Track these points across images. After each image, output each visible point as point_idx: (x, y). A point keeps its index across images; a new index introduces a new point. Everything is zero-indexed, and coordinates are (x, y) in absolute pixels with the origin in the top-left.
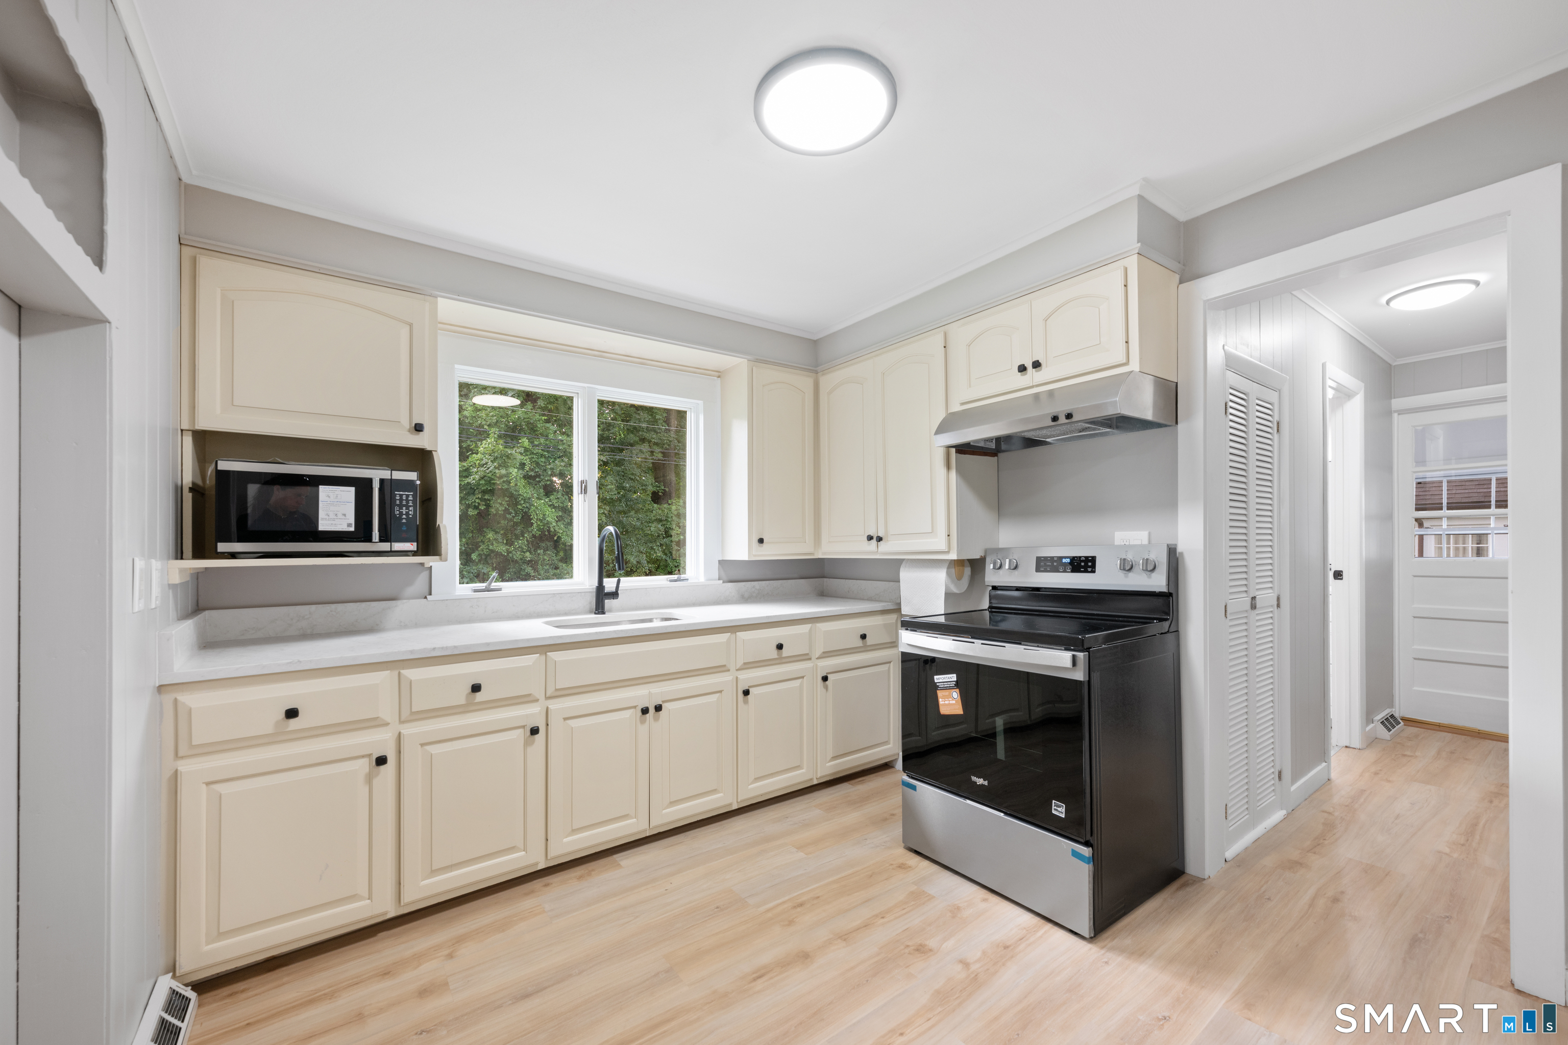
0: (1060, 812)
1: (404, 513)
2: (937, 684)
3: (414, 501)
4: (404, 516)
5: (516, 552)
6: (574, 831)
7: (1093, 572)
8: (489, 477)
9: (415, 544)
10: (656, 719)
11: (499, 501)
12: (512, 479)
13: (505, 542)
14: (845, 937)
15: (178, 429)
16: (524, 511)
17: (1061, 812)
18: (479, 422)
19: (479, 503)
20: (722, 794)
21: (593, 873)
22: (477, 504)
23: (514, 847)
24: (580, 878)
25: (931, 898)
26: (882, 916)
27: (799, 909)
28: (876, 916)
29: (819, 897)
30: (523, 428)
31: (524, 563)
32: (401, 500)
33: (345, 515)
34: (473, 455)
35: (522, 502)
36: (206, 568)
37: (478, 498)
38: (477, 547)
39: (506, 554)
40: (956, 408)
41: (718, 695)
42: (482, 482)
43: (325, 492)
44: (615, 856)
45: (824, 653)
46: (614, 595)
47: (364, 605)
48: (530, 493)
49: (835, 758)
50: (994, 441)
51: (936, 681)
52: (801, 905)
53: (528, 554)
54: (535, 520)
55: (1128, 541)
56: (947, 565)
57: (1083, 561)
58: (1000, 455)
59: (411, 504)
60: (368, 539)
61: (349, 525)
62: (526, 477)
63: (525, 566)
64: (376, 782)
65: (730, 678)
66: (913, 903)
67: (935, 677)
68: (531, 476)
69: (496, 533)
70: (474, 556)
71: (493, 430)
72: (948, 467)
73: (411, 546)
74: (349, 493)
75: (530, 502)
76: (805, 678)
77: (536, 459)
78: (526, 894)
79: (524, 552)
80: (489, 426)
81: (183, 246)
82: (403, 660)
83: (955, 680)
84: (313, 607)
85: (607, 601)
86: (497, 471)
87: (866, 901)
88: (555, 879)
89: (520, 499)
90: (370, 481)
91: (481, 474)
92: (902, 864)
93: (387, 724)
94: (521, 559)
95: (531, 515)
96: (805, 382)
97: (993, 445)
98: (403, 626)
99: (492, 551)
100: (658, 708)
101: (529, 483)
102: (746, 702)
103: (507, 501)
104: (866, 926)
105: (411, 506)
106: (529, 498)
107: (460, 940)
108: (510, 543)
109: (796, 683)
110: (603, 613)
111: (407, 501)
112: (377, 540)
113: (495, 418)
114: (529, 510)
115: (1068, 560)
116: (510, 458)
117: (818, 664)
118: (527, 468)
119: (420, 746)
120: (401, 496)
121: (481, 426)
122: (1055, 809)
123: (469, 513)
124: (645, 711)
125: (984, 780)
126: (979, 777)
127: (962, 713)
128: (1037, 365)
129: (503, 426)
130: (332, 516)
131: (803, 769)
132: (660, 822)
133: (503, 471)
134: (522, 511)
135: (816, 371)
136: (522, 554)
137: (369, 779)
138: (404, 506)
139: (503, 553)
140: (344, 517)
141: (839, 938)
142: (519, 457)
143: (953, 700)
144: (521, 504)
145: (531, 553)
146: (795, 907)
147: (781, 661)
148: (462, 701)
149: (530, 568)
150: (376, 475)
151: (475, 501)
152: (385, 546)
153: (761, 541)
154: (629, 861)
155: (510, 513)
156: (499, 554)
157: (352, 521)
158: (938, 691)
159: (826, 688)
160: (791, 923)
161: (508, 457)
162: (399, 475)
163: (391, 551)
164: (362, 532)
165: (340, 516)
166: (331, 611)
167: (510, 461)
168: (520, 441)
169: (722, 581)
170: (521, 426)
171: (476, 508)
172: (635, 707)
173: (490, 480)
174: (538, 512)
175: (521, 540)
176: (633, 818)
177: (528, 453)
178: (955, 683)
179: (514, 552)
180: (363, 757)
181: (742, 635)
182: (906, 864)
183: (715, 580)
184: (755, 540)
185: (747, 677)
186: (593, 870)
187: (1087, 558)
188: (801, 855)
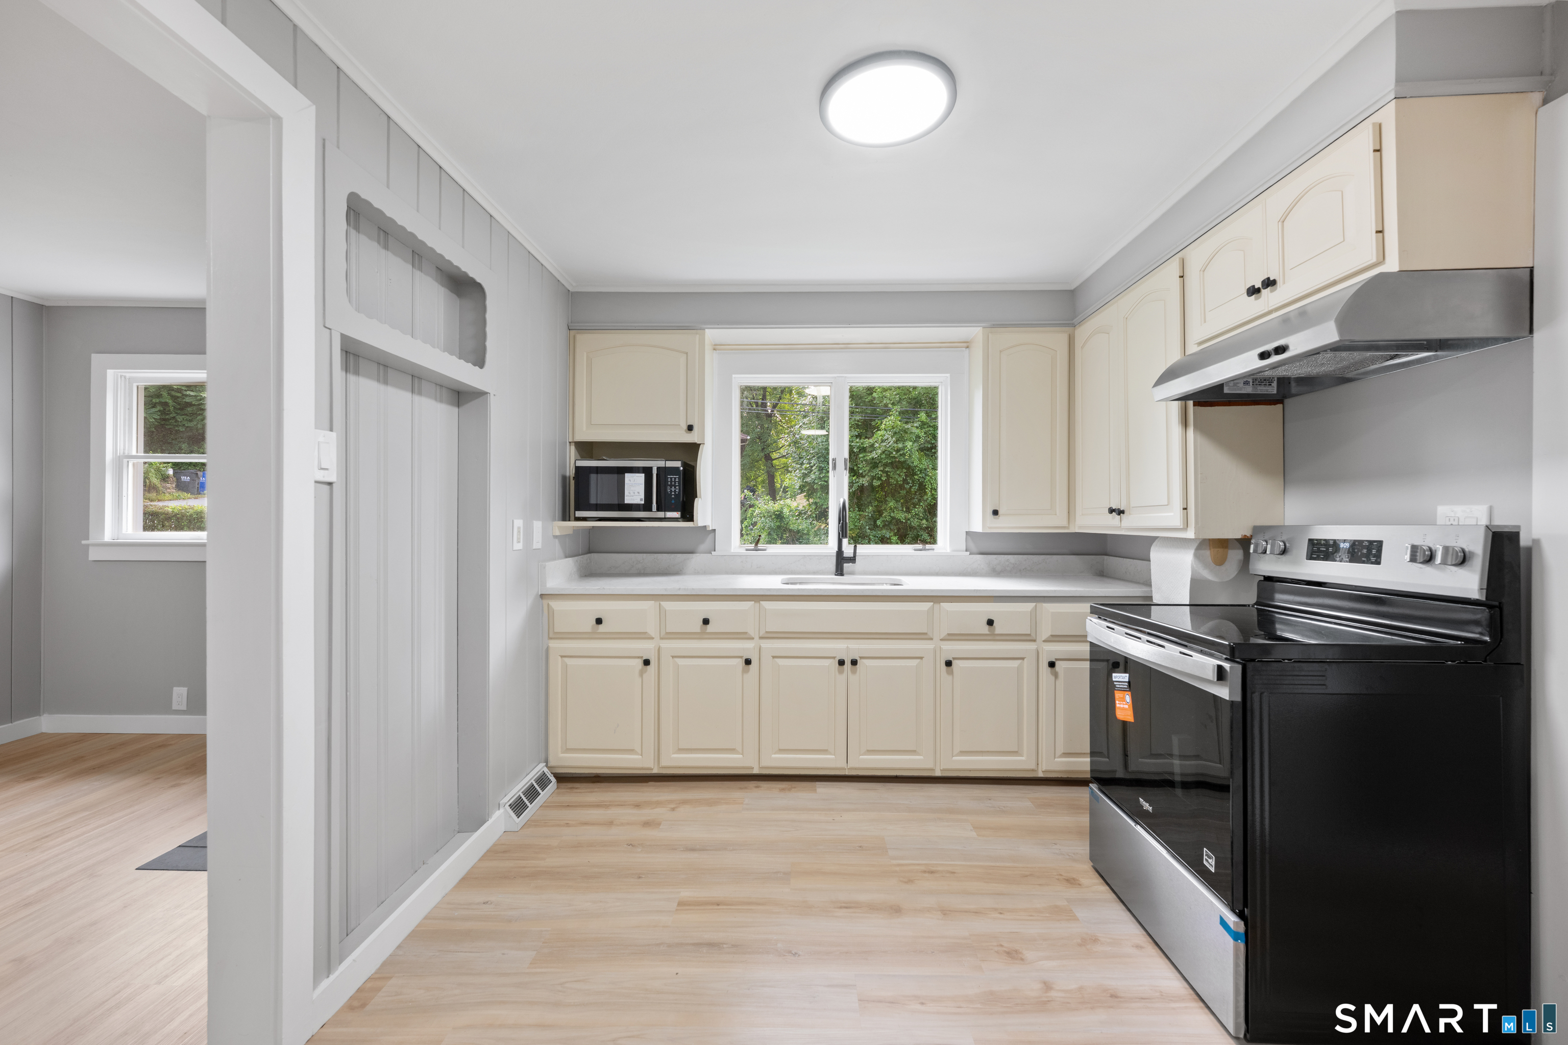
0: (1209, 863)
1: (673, 490)
2: (1115, 683)
3: (679, 482)
4: (673, 493)
5: (914, 519)
6: (782, 751)
7: (1378, 563)
8: (889, 451)
9: (680, 513)
10: (854, 672)
11: (898, 472)
12: (907, 452)
13: (904, 510)
14: (946, 912)
15: (566, 442)
16: (920, 481)
17: (1211, 865)
18: (885, 402)
19: (881, 475)
20: (922, 757)
21: (793, 789)
22: (880, 476)
23: (734, 749)
24: (783, 790)
25: (1075, 919)
26: (1001, 912)
27: (927, 875)
28: (995, 909)
29: (954, 873)
30: (923, 403)
31: (921, 529)
32: (671, 481)
33: (639, 493)
34: (878, 432)
35: (919, 473)
36: (593, 527)
37: (881, 470)
38: (881, 515)
39: (904, 521)
40: (1192, 349)
41: (918, 661)
42: (883, 456)
43: (628, 477)
44: (817, 783)
45: (1052, 636)
46: (852, 560)
47: (673, 555)
48: (926, 464)
49: (1066, 754)
50: (1275, 384)
51: (1114, 680)
52: (932, 872)
53: (924, 521)
54: (930, 490)
55: (1456, 519)
56: (1196, 545)
57: (1364, 547)
58: (1287, 401)
59: (677, 484)
60: (650, 510)
61: (641, 500)
62: (921, 450)
63: (921, 533)
64: (645, 676)
65: (932, 647)
66: (1047, 915)
67: (1114, 675)
68: (927, 447)
69: (897, 501)
70: (879, 522)
71: (895, 407)
72: (1185, 423)
73: (676, 515)
74: (640, 478)
75: (926, 472)
76: (1025, 659)
77: (933, 432)
78: (741, 788)
79: (921, 520)
80: (893, 404)
81: (571, 331)
82: (662, 595)
83: (1127, 680)
84: (645, 555)
85: (845, 565)
86: (895, 445)
87: (998, 894)
88: (765, 785)
89: (916, 470)
90: (650, 469)
91: (883, 448)
92: (1074, 879)
93: (653, 638)
94: (918, 526)
95: (926, 485)
96: (1057, 339)
97: (1273, 389)
98: (697, 573)
99: (893, 518)
100: (854, 663)
101: (926, 455)
102: (951, 673)
103: (905, 473)
104: (977, 913)
105: (677, 486)
106: (925, 469)
107: (685, 802)
108: (908, 510)
109: (1016, 664)
110: (842, 575)
111: (675, 482)
112: (655, 510)
113: (898, 396)
114: (925, 479)
115: (1347, 545)
116: (906, 433)
117: (1044, 647)
118: (922, 441)
119: (671, 657)
120: (671, 478)
121: (886, 405)
122: (1206, 859)
123: (874, 484)
124: (841, 663)
125: (1150, 806)
126: (1146, 802)
127: (1133, 721)
128: (1269, 283)
129: (905, 403)
130: (632, 494)
131: (1023, 757)
132: (857, 766)
133: (900, 445)
134: (919, 480)
135: (1073, 324)
136: (920, 521)
137: (641, 673)
138: (673, 485)
139: (902, 520)
140: (638, 494)
141: (941, 910)
142: (917, 431)
143: (1126, 704)
144: (917, 475)
145: (927, 520)
146: (925, 872)
147: (994, 637)
148: (698, 630)
149: (926, 534)
150: (655, 464)
151: (878, 473)
152: (661, 514)
153: (995, 513)
154: (823, 789)
155: (908, 483)
156: (898, 521)
157: (643, 497)
158: (1115, 691)
159: (1056, 675)
160: (910, 881)
161: (905, 431)
162: (670, 464)
163: (665, 518)
164: (647, 507)
165: (636, 494)
166: (655, 559)
167: (906, 436)
168: (919, 416)
169: (968, 553)
170: (921, 401)
171: (879, 479)
172: (834, 658)
173: (890, 454)
174: (932, 482)
175: (917, 508)
176: (832, 755)
177: (926, 426)
178: (1127, 684)
179: (912, 520)
180: (638, 657)
181: (946, 606)
182: (1078, 880)
183: (963, 551)
184: (990, 512)
185: (951, 649)
186: (795, 788)
187: (1371, 542)
188: (974, 834)
